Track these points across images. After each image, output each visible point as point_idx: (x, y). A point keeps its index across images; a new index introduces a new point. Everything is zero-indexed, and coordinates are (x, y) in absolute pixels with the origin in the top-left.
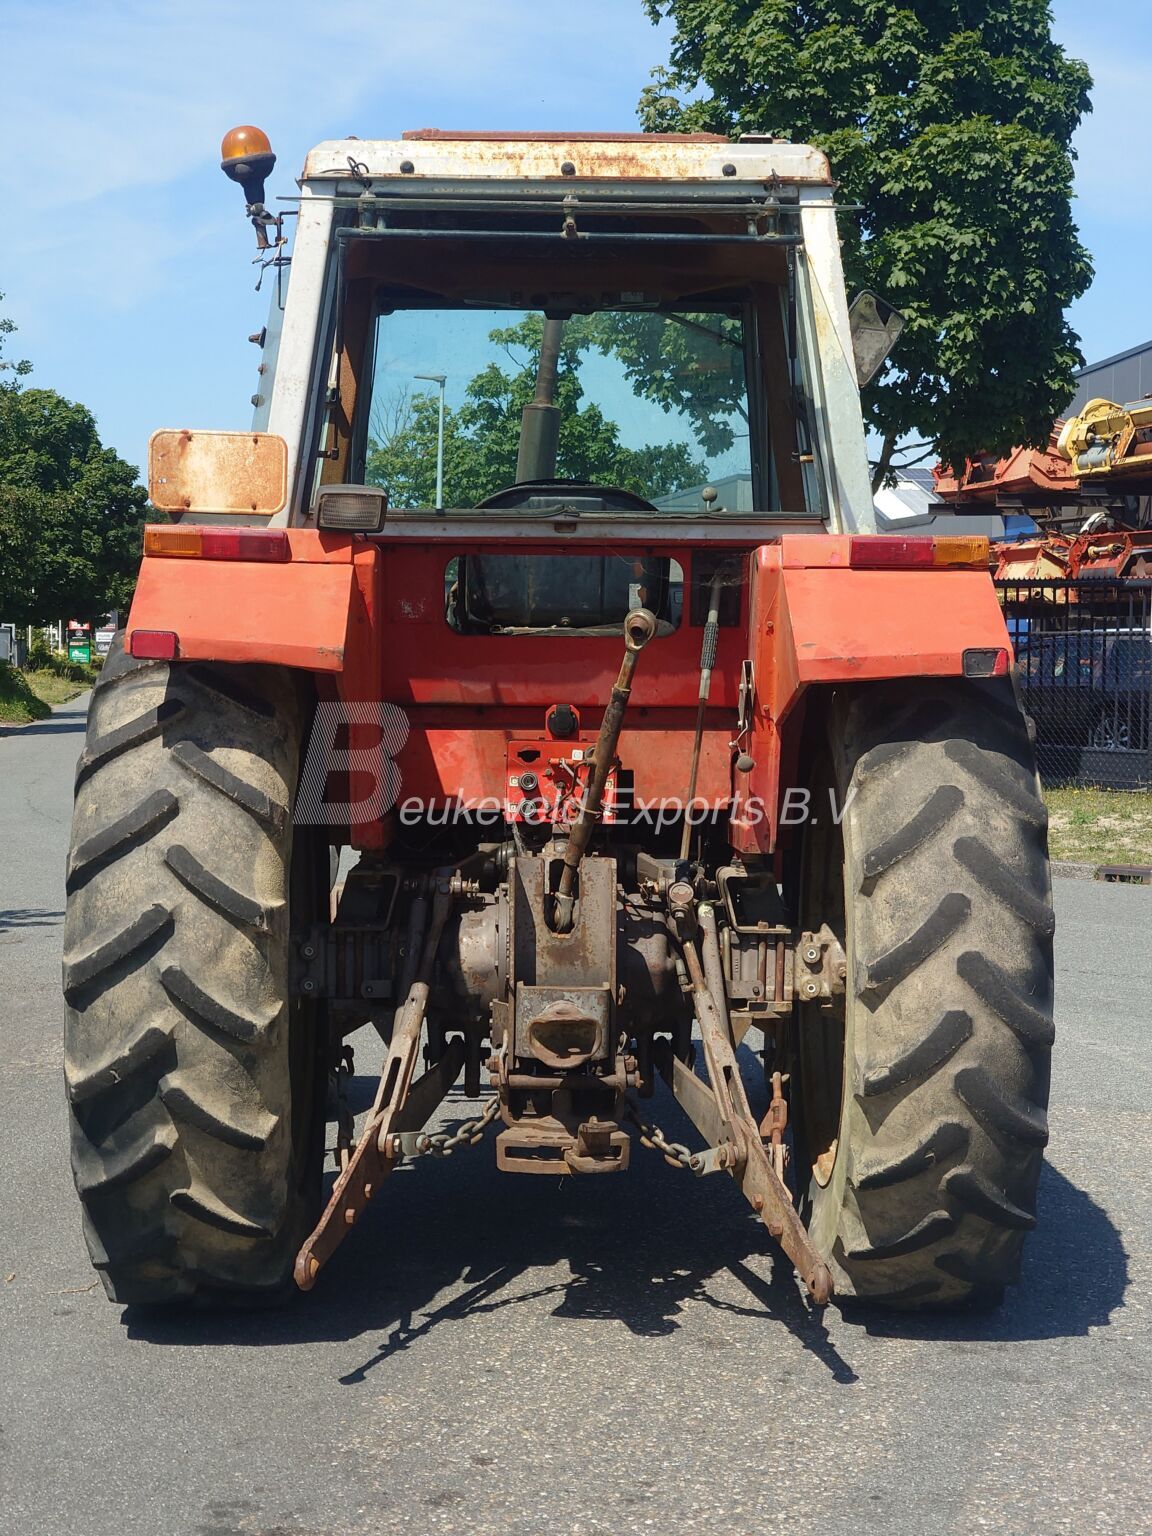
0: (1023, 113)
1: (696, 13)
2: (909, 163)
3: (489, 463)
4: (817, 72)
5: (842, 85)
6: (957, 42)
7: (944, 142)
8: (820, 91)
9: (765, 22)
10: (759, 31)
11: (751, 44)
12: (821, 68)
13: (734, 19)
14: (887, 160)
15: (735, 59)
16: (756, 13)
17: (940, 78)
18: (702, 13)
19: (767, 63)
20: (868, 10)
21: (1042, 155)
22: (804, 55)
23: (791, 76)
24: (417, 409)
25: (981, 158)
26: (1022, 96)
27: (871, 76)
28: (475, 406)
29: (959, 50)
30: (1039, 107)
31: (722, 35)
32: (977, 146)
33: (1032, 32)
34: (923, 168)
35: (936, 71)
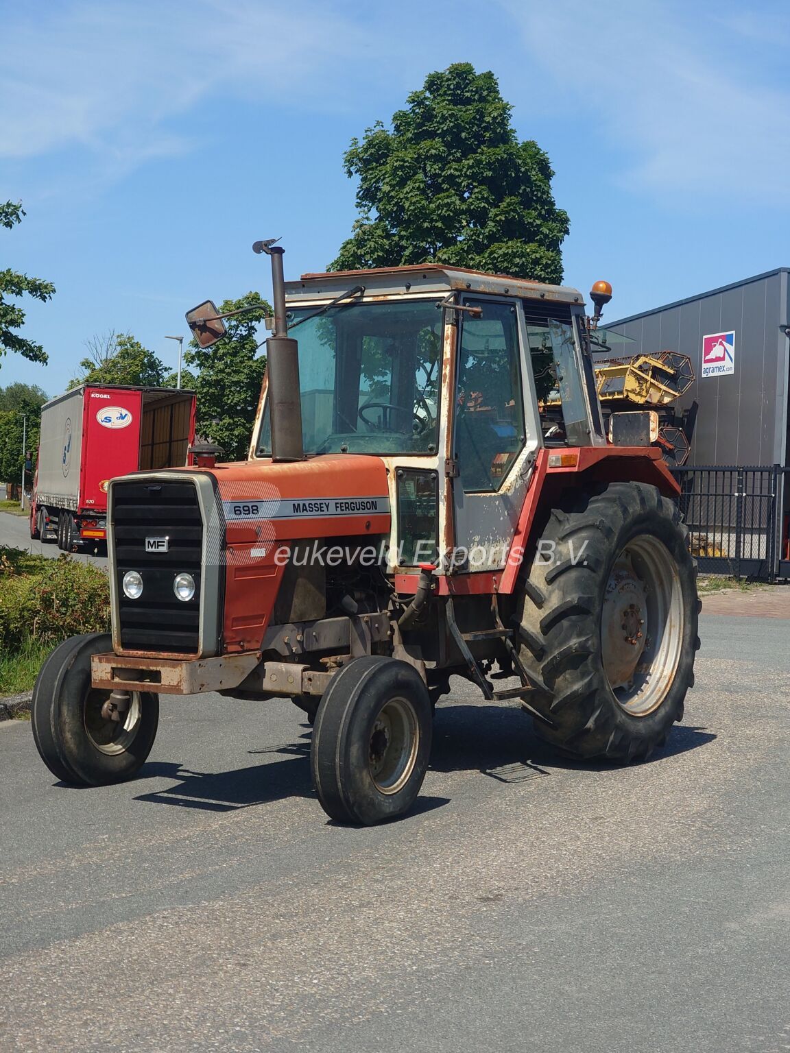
0: (538, 237)
1: (372, 176)
2: (484, 261)
3: (203, 386)
4: (438, 215)
5: (451, 222)
6: (507, 201)
7: (500, 252)
8: (439, 224)
9: (413, 188)
10: (411, 191)
11: (407, 198)
12: (441, 213)
13: (396, 185)
14: (472, 259)
15: (397, 203)
16: (408, 182)
17: (498, 219)
18: (376, 176)
19: (415, 209)
20: (463, 184)
21: (550, 260)
22: (432, 206)
23: (426, 217)
24: (120, 344)
25: (517, 260)
26: (538, 230)
27: (464, 217)
28: (193, 353)
29: (509, 205)
30: (546, 236)
31: (390, 191)
32: (515, 255)
33: (541, 197)
34: (490, 264)
35: (496, 215)
